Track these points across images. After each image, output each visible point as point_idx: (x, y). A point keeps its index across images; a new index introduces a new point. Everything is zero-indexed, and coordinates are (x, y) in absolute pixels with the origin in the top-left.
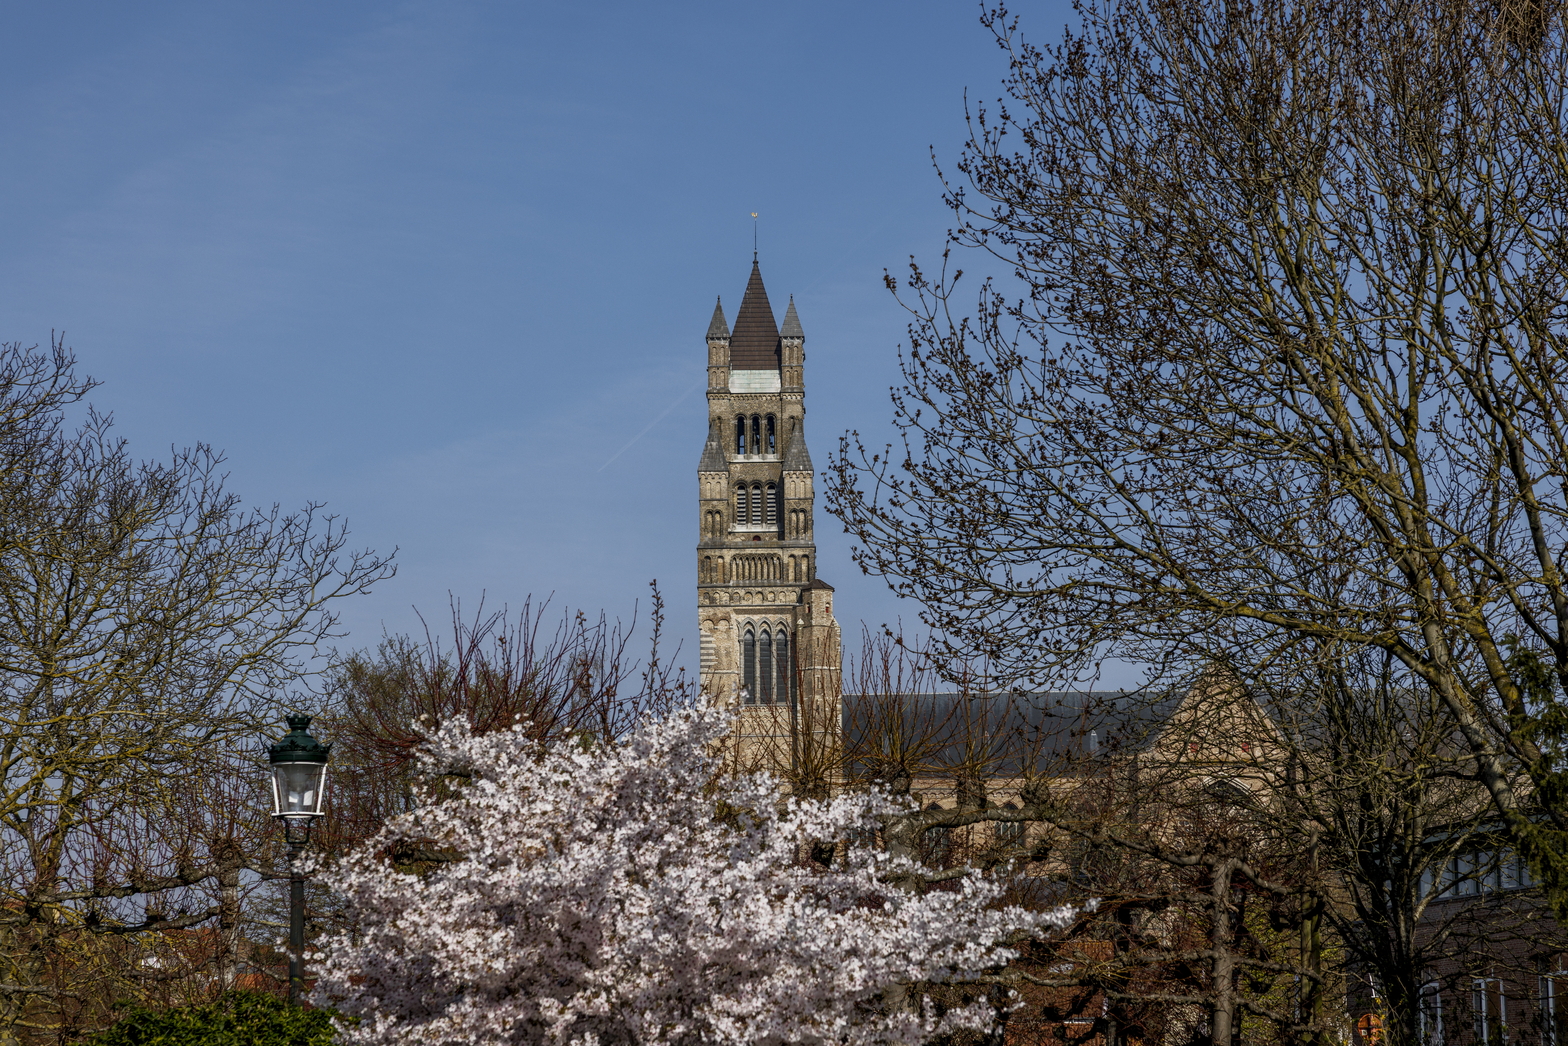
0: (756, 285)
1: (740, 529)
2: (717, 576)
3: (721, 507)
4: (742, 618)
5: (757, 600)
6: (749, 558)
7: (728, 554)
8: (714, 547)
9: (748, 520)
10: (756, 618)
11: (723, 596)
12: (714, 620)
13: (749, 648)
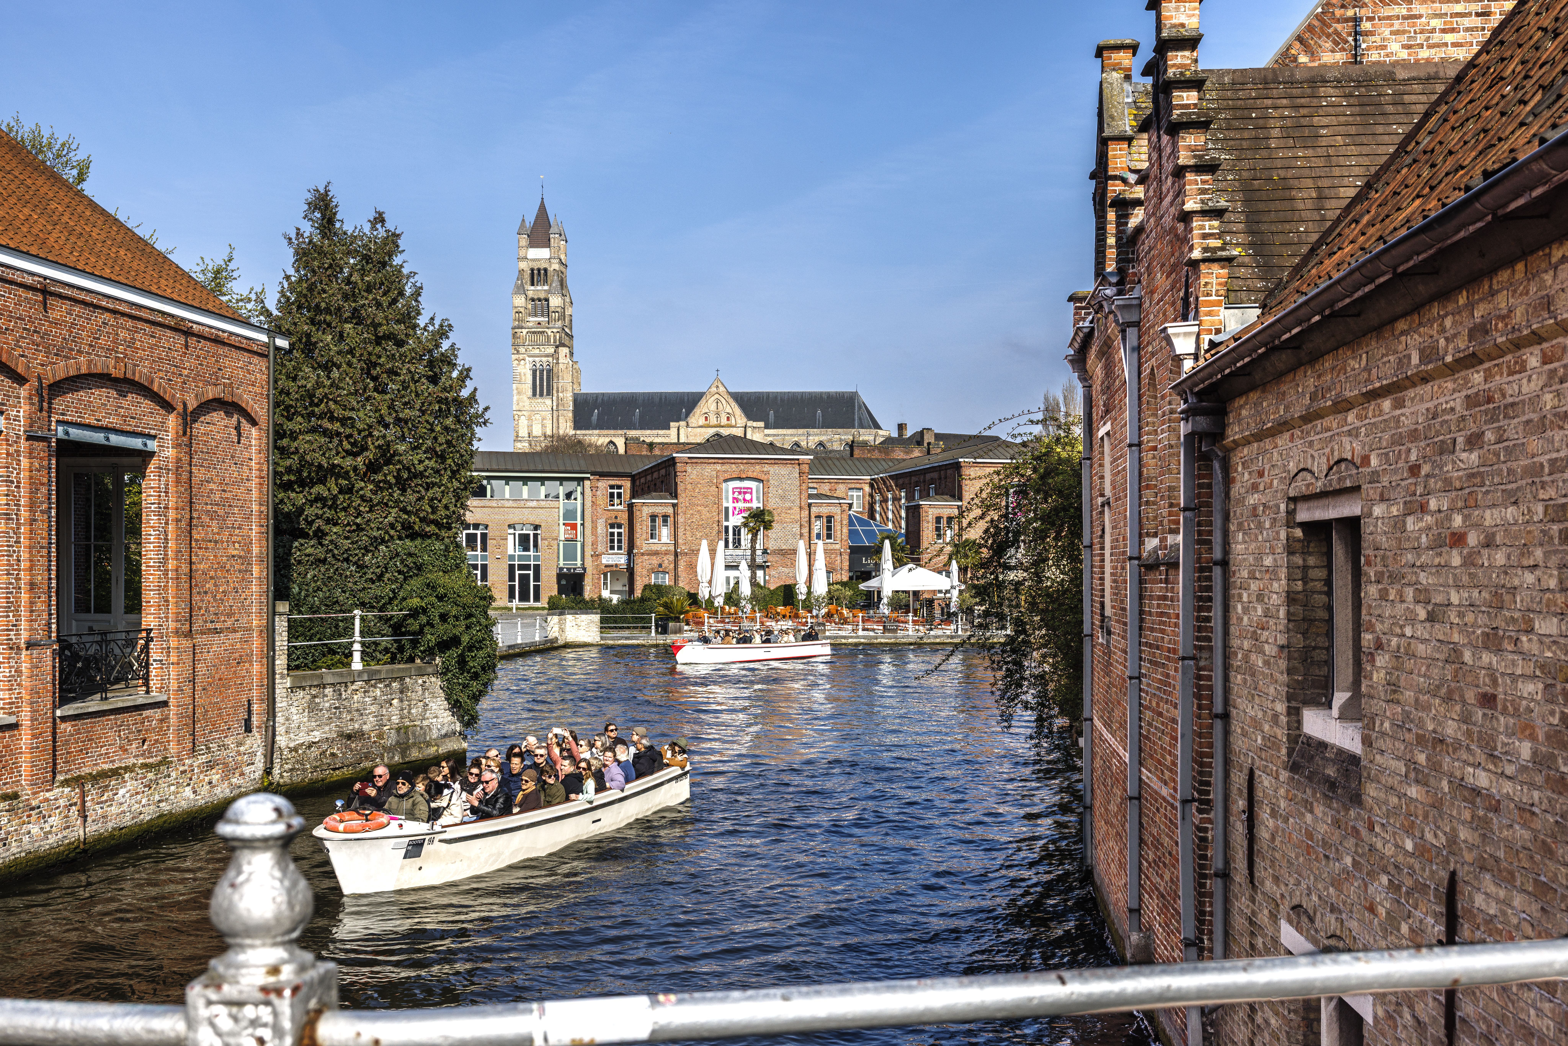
0: (542, 208)
1: (531, 319)
2: (520, 341)
3: (522, 310)
4: (531, 359)
5: (537, 351)
6: (534, 333)
7: (525, 331)
8: (519, 328)
9: (536, 316)
10: (537, 359)
11: (522, 350)
12: (518, 360)
13: (534, 372)
